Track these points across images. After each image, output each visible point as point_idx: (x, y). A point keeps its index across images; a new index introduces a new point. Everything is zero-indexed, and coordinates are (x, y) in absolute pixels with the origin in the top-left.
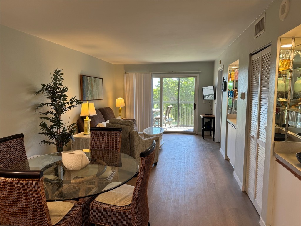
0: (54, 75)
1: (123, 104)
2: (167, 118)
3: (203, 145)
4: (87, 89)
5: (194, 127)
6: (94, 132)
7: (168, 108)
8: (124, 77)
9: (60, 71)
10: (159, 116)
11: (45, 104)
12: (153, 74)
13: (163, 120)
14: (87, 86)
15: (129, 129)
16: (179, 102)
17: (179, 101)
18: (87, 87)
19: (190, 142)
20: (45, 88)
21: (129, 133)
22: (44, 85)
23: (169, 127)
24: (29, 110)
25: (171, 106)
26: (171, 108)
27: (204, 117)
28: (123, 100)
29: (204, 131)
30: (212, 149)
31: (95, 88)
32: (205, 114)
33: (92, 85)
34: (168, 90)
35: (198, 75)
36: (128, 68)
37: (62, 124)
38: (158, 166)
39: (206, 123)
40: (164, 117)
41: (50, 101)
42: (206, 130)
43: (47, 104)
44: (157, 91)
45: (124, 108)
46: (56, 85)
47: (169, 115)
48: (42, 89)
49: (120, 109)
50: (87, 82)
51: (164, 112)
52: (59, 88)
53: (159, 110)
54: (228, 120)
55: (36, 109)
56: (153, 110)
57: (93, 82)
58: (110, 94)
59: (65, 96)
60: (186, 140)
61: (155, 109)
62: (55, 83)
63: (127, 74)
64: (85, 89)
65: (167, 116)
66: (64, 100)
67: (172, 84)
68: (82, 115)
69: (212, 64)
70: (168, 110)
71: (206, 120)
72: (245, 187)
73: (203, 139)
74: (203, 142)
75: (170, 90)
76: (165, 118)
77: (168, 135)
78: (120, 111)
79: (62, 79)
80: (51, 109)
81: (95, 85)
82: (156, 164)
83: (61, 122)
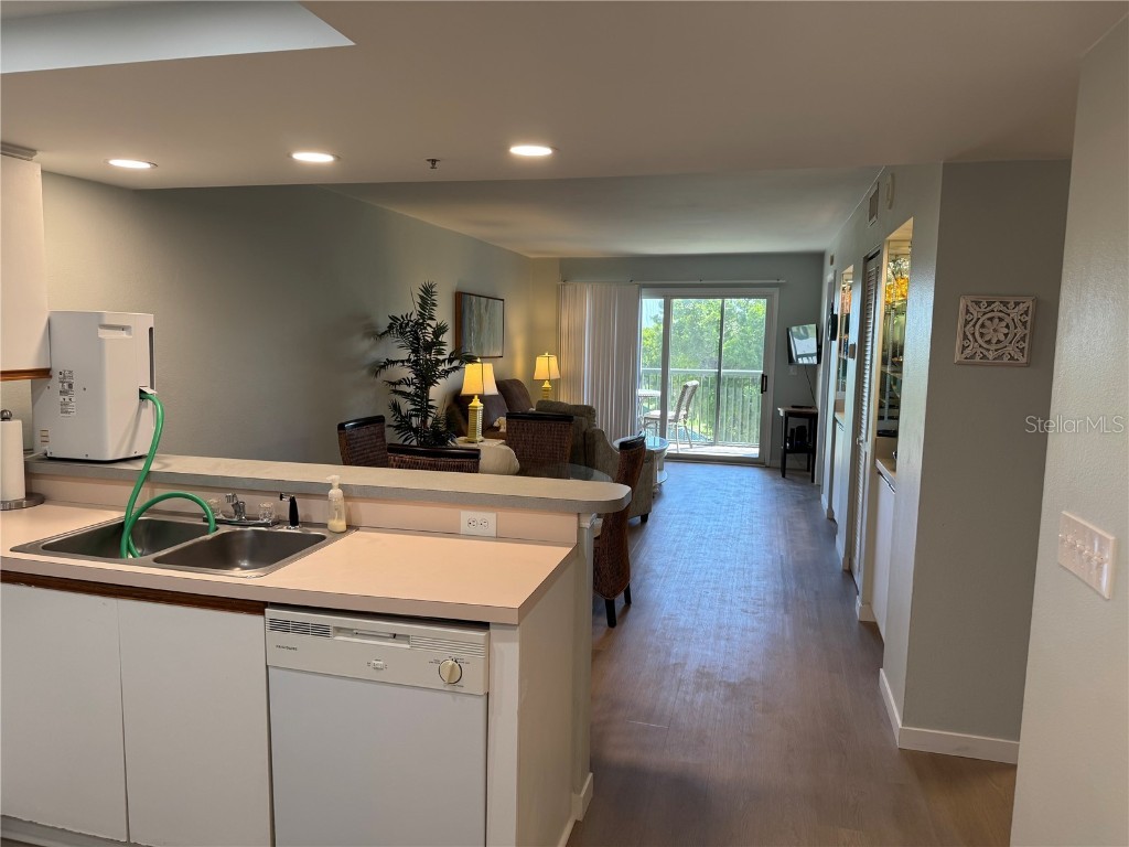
0: (421, 297)
1: (555, 374)
2: (681, 416)
3: (778, 490)
4: (470, 328)
5: (761, 447)
6: (515, 422)
7: (686, 387)
8: (559, 295)
9: (432, 286)
10: (657, 413)
11: (397, 362)
12: (645, 286)
13: (668, 424)
14: (470, 320)
15: (585, 425)
16: (719, 373)
17: (720, 369)
18: (470, 323)
19: (744, 483)
20: (398, 326)
21: (585, 433)
22: (394, 318)
23: (688, 446)
24: (364, 372)
25: (695, 382)
26: (695, 387)
27: (788, 414)
28: (554, 360)
29: (788, 455)
30: (802, 497)
31: (486, 324)
32: (793, 407)
33: (480, 316)
34: (694, 332)
35: (776, 292)
36: (571, 271)
37: (432, 407)
38: (649, 523)
39: (792, 430)
40: (671, 414)
41: (405, 354)
42: (793, 450)
43: (403, 361)
44: (653, 337)
45: (555, 383)
46: (424, 319)
47: (687, 410)
48: (391, 327)
49: (547, 385)
50: (471, 311)
51: (672, 403)
52: (429, 325)
53: (659, 393)
54: (837, 416)
55: (376, 373)
56: (641, 392)
57: (483, 311)
58: (518, 343)
59: (442, 344)
60: (734, 478)
61: (646, 391)
62: (421, 315)
63: (569, 288)
64: (467, 330)
65: (683, 412)
66: (440, 352)
67: (710, 311)
68: (465, 392)
69: (818, 258)
70: (688, 394)
71: (794, 423)
72: (850, 560)
73: (784, 476)
74: (781, 483)
75: (702, 333)
76: (676, 419)
77: (681, 465)
78: (546, 390)
79: (434, 305)
80: (408, 373)
81: (486, 318)
82: (645, 519)
83: (430, 403)
